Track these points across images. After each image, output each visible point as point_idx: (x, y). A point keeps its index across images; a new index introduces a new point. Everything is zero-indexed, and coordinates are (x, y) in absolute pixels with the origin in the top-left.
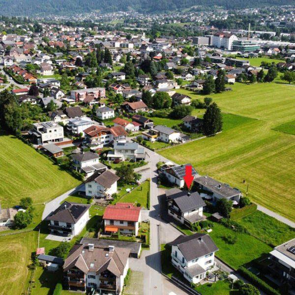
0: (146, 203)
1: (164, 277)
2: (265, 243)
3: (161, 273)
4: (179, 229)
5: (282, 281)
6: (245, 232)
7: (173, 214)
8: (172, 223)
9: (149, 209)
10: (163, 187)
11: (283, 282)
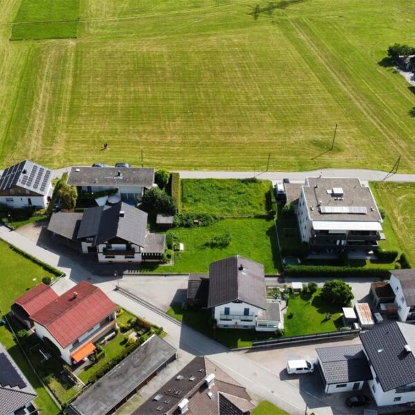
0: (42, 268)
1: (241, 352)
2: (250, 217)
3: (230, 351)
4: (148, 273)
5: (328, 252)
6: (215, 218)
7: (114, 257)
8: (126, 272)
9: (65, 275)
10: (19, 223)
11: (330, 251)
